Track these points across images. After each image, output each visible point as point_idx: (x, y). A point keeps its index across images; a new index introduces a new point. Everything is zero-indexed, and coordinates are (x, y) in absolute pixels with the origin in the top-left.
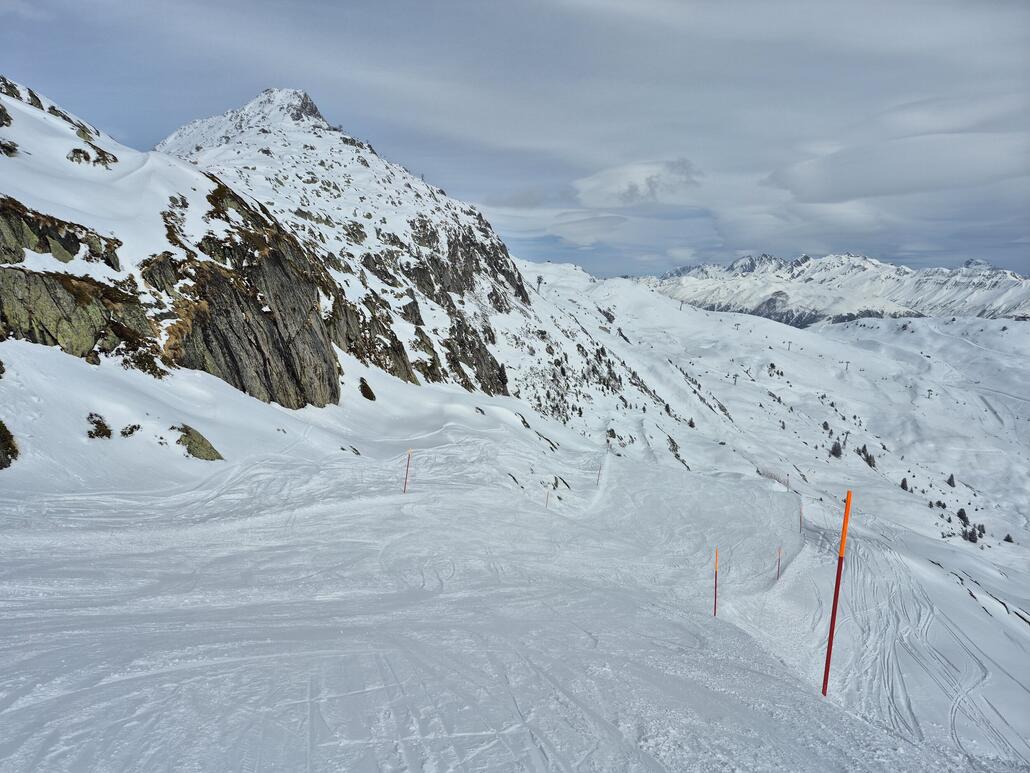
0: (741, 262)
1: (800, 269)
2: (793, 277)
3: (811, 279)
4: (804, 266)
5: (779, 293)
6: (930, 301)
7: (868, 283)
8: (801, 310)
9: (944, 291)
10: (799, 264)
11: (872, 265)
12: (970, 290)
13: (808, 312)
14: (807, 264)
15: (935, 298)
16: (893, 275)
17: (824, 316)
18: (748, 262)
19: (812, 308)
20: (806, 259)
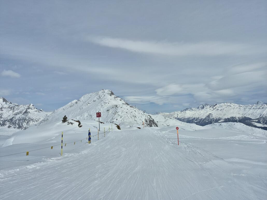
0: (200, 106)
1: (215, 107)
2: (214, 109)
3: (218, 109)
4: (216, 106)
5: (210, 114)
6: (248, 113)
7: (232, 110)
8: (216, 118)
9: (251, 110)
10: (215, 106)
11: (232, 105)
12: (257, 109)
13: (218, 118)
14: (217, 106)
16: (238, 107)
17: (222, 119)
18: (202, 106)
19: (219, 117)
20: (216, 104)
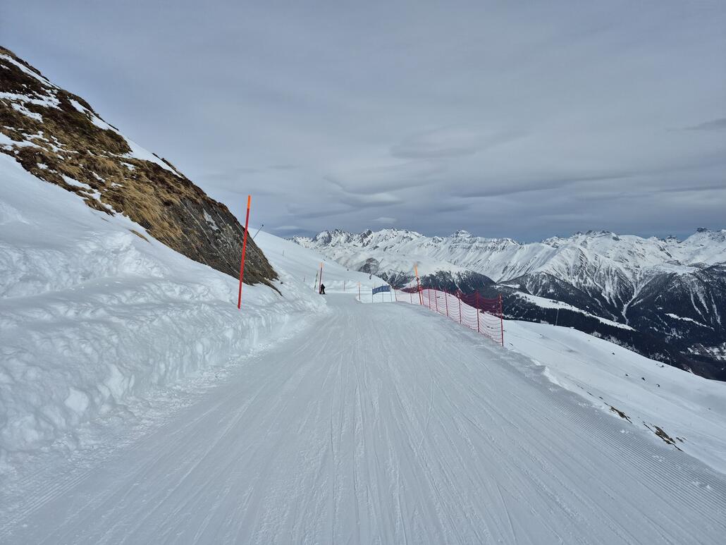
1: (367, 239)
2: (364, 245)
3: (377, 247)
4: (369, 237)
8: (392, 272)
10: (366, 236)
11: (414, 235)
12: (488, 252)
13: (397, 274)
14: (371, 235)
15: (466, 258)
16: (431, 243)
17: (413, 277)
18: (326, 235)
19: (399, 270)
